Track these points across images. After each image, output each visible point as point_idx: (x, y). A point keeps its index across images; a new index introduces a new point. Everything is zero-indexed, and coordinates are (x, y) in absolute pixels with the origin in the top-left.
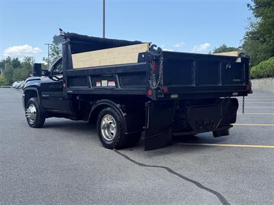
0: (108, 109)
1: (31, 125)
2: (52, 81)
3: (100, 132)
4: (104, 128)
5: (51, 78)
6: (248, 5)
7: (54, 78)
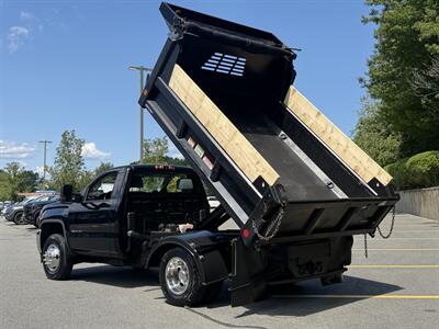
0: (177, 249)
1: (50, 277)
2: (86, 210)
3: (165, 282)
4: (170, 277)
5: (85, 205)
6: (361, 80)
7: (89, 205)
